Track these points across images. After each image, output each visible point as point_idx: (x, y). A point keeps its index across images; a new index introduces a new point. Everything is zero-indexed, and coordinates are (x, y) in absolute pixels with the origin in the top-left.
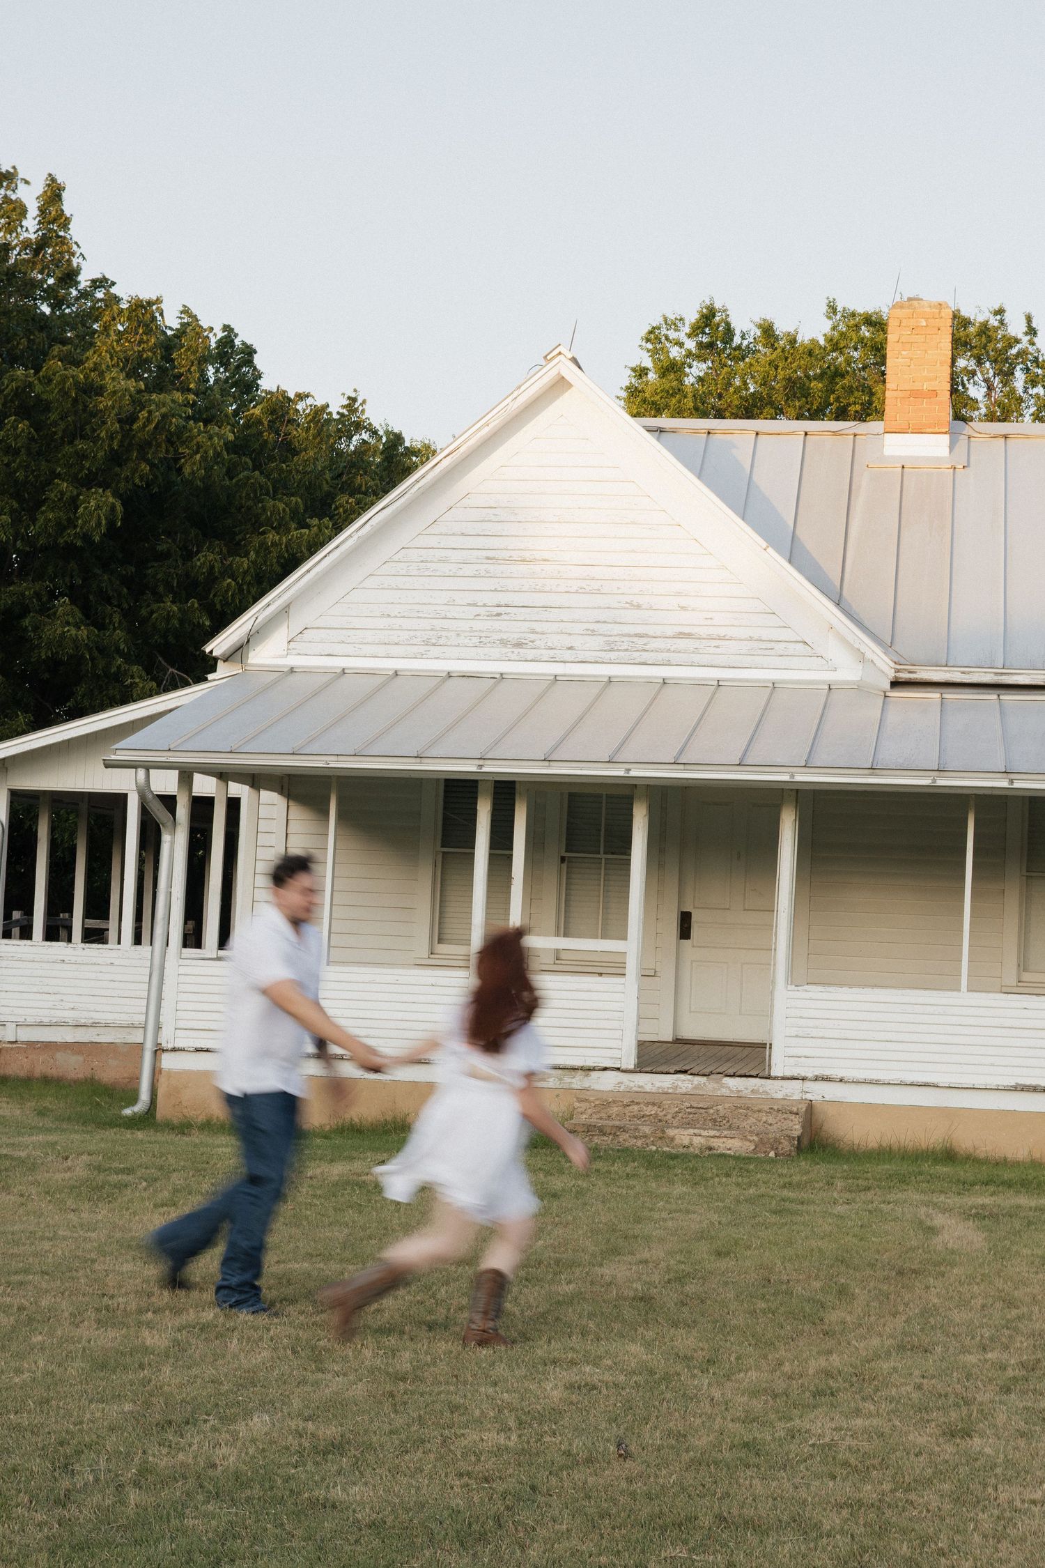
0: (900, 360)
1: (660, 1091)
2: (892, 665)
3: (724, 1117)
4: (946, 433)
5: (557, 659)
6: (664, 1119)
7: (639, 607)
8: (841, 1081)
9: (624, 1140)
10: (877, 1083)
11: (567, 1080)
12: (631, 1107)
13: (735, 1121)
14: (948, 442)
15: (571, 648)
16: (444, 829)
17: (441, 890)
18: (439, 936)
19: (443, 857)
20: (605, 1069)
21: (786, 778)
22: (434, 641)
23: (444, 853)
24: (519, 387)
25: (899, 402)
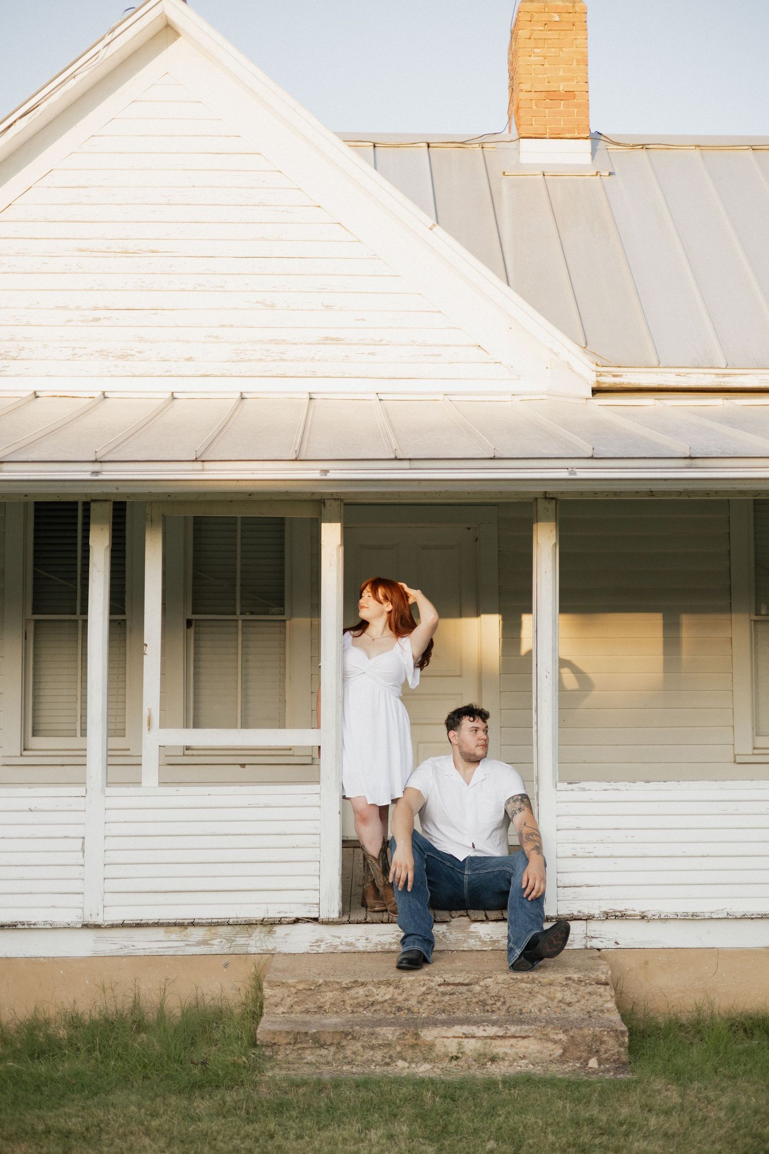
0: (533, 58)
1: (379, 948)
2: (594, 367)
3: (498, 997)
4: (586, 138)
5: (173, 373)
6: (407, 1005)
7: (273, 306)
8: (643, 918)
9: (354, 1053)
10: (694, 917)
11: (240, 940)
12: (353, 992)
13: (515, 1001)
14: (590, 147)
15: (189, 359)
16: (35, 593)
17: (34, 669)
18: (33, 727)
19: (36, 628)
20: (297, 921)
21: (564, 475)
22: (14, 354)
23: (36, 621)
24: (113, 30)
25: (534, 104)
